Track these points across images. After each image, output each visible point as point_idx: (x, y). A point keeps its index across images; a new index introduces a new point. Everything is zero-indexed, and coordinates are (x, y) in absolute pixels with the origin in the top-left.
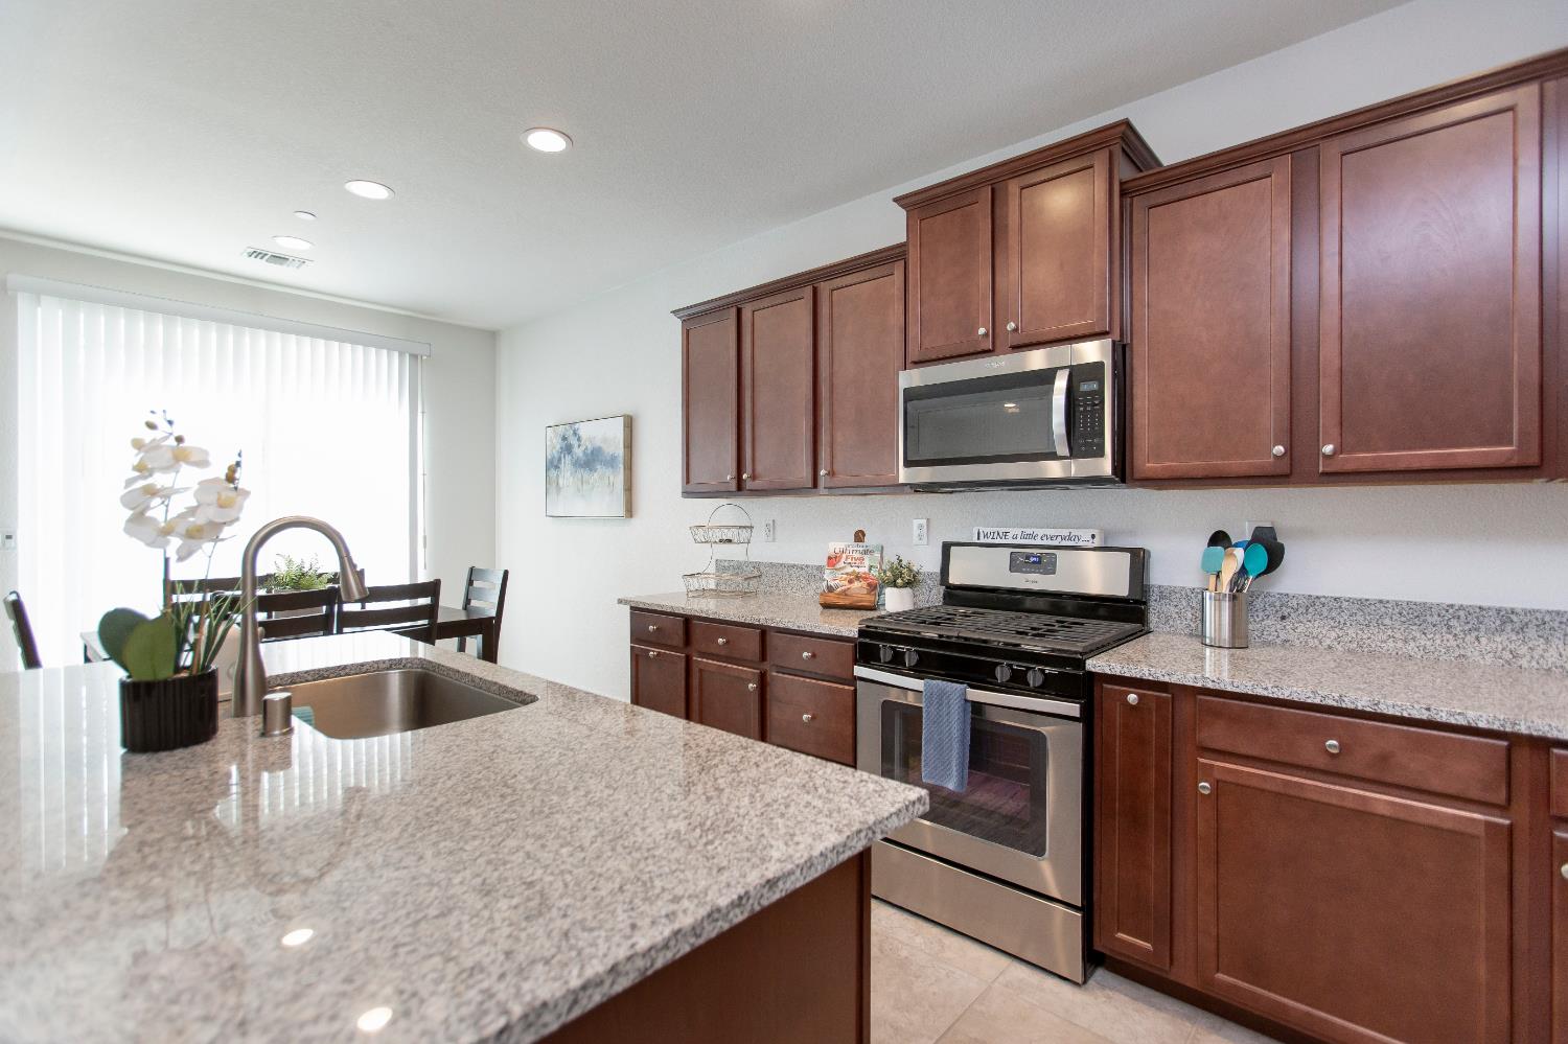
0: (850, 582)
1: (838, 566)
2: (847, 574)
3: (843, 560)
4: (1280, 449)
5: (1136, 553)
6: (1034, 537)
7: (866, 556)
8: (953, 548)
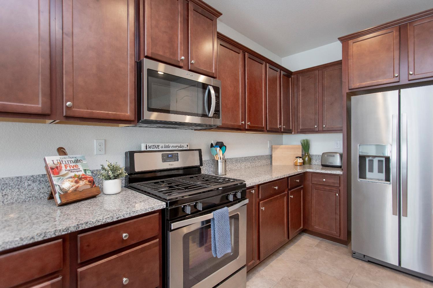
0: (77, 182)
1: (61, 173)
2: (71, 177)
3: (64, 168)
4: (243, 122)
5: (200, 151)
6: (169, 147)
7: (79, 164)
8: (135, 154)
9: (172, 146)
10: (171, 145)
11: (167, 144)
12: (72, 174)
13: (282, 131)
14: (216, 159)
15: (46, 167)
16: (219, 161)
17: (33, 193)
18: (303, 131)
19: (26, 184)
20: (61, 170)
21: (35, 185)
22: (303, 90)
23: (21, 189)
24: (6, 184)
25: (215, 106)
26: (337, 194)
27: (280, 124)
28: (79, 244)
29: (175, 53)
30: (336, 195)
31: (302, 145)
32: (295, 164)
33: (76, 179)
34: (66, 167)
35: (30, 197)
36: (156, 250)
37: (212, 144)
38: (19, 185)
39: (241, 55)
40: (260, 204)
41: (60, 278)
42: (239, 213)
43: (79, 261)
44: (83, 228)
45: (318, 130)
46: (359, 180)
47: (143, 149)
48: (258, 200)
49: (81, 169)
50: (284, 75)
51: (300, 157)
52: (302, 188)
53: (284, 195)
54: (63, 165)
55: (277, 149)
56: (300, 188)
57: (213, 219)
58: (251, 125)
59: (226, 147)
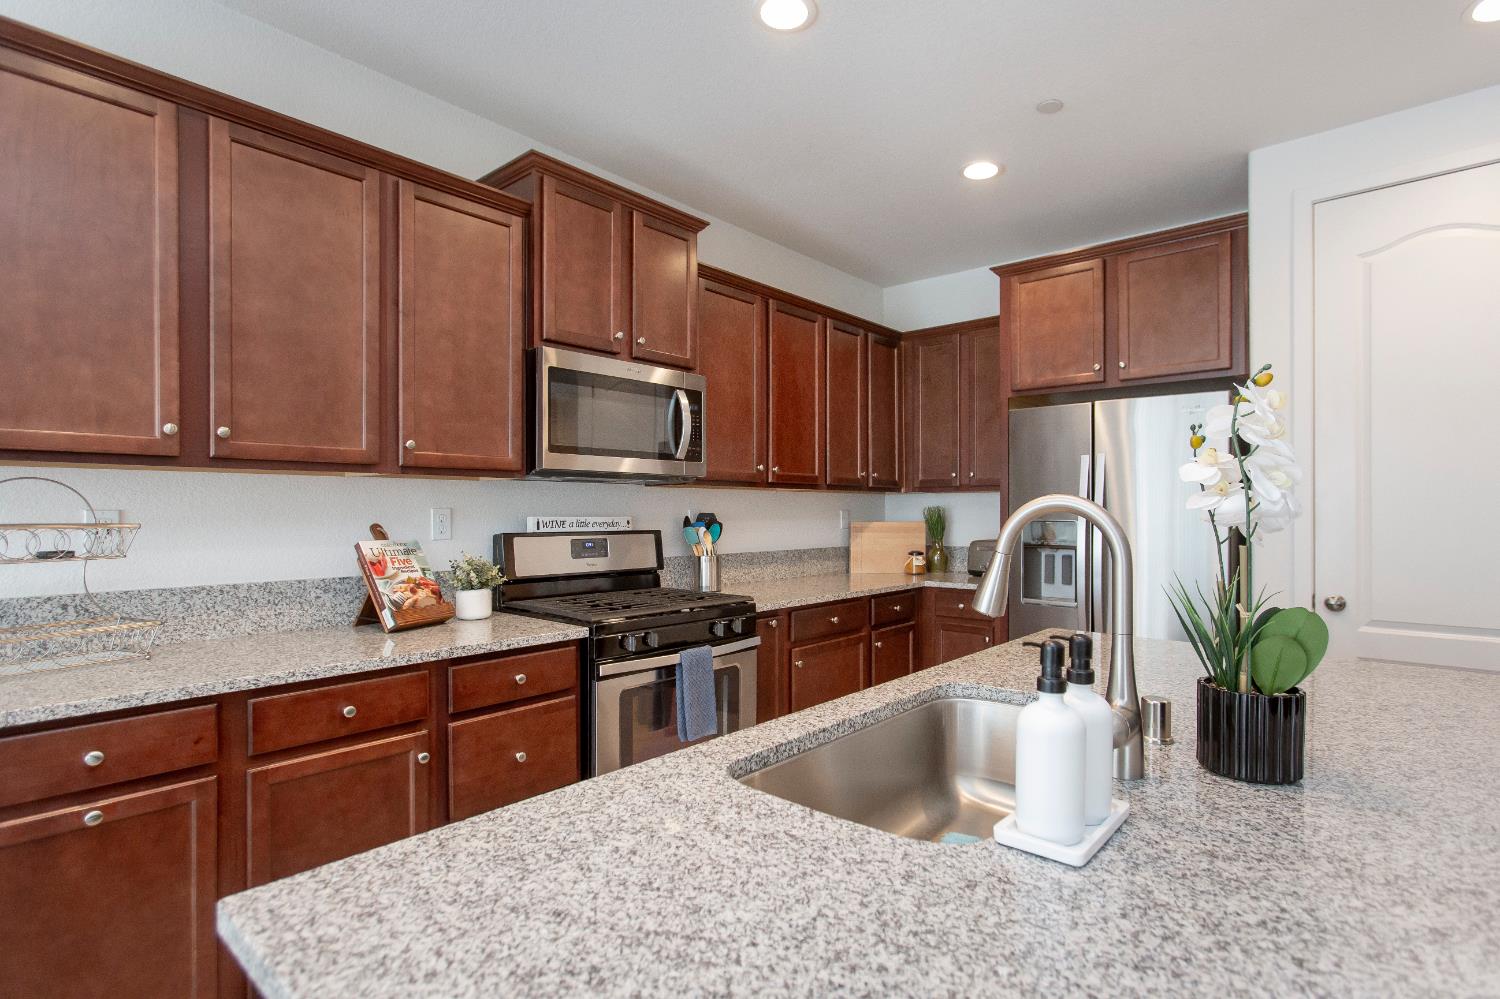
0: (414, 592)
1: (388, 573)
3: (389, 564)
4: (761, 467)
5: (657, 534)
6: (587, 525)
7: (411, 557)
8: (516, 539)
9: (595, 523)
10: (591, 520)
11: (583, 519)
12: (404, 576)
13: (871, 485)
14: (697, 554)
15: (361, 559)
16: (703, 558)
17: (324, 613)
18: (927, 487)
19: (313, 595)
20: (386, 567)
21: (327, 597)
22: (927, 379)
23: (304, 605)
24: (281, 593)
25: (692, 435)
26: (987, 639)
27: (865, 467)
28: (451, 682)
29: (603, 326)
30: (985, 640)
31: (927, 521)
32: (908, 571)
33: (412, 585)
34: (393, 563)
35: (320, 621)
36: (572, 713)
37: (687, 518)
38: (301, 597)
39: (756, 308)
40: (793, 654)
41: (424, 732)
42: (739, 666)
43: (451, 710)
44: (459, 655)
45: (961, 485)
46: (1023, 600)
47: (531, 528)
48: (787, 645)
49: (417, 567)
50: (876, 342)
51: (920, 554)
52: (913, 626)
53: (860, 640)
54: (388, 559)
55: (862, 532)
56: (909, 626)
57: (680, 664)
58: (781, 473)
59: (721, 525)
